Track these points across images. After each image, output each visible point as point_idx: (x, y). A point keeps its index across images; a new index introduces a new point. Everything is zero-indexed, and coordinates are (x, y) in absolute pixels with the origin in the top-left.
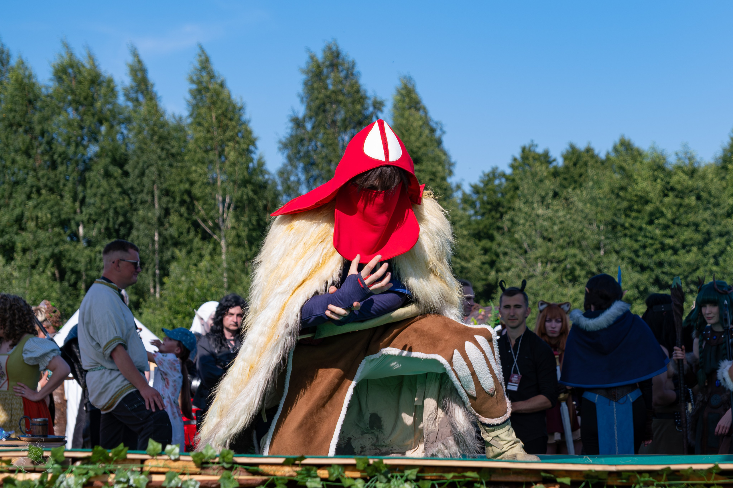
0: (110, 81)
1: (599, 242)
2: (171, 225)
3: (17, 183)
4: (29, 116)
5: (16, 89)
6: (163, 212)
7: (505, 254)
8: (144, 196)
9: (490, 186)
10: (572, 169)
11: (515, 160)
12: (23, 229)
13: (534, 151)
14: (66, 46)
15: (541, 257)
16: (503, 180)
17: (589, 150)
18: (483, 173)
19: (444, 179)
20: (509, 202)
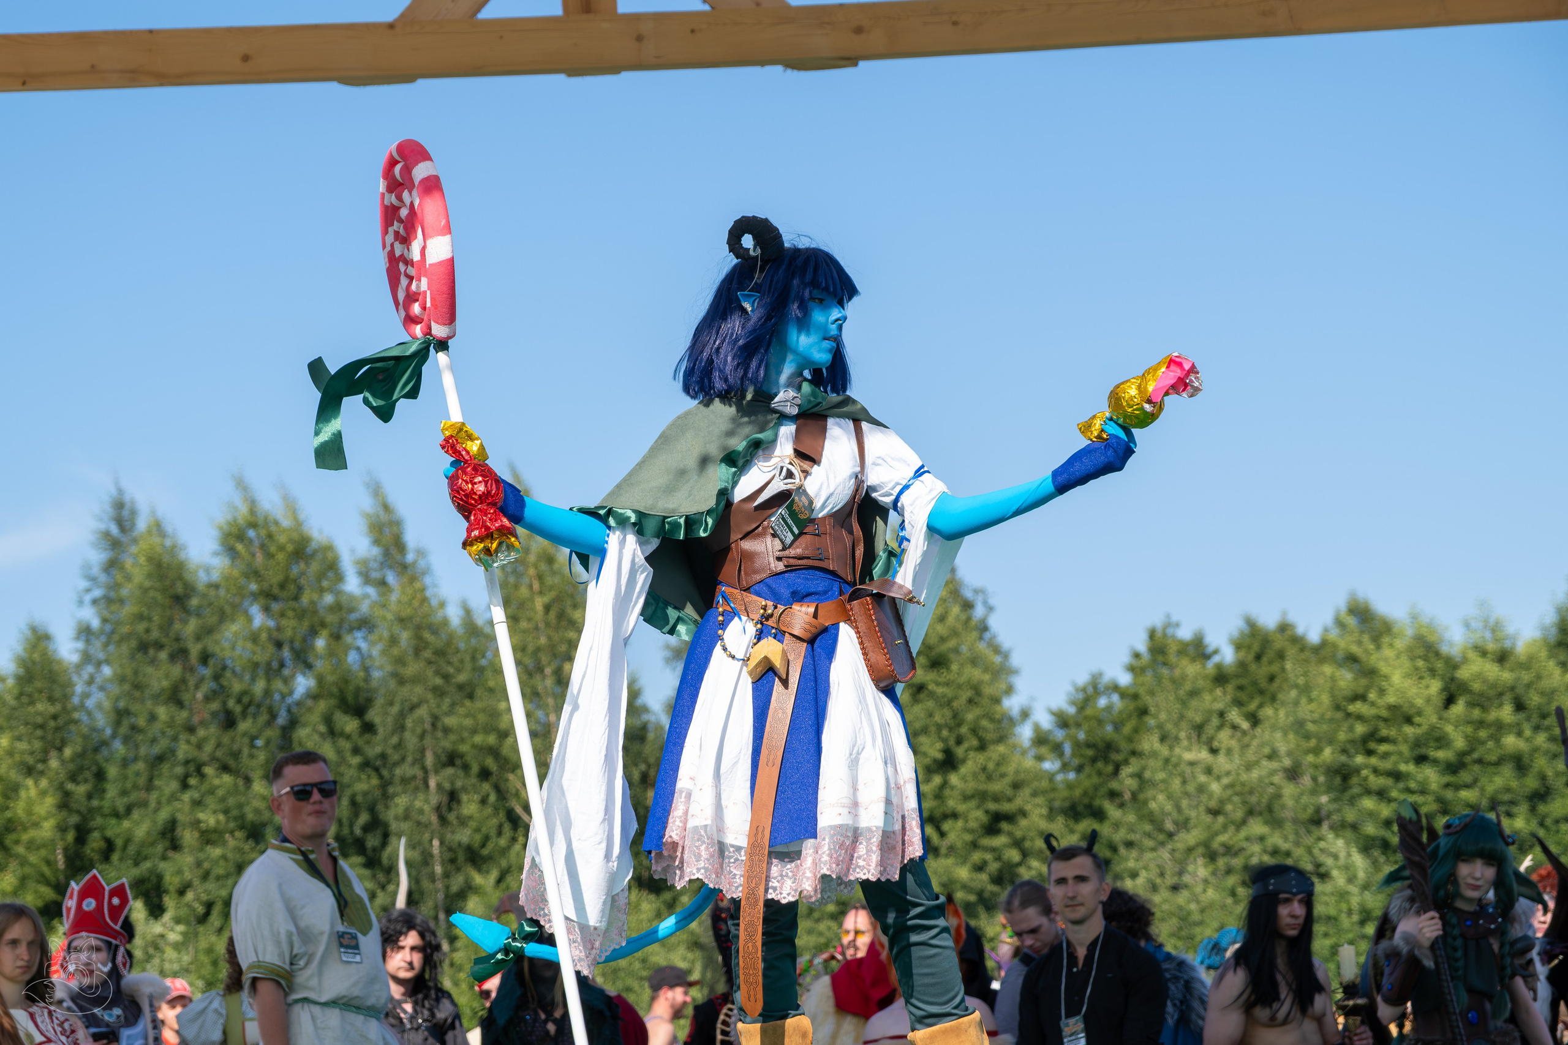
0: (329, 548)
1: (1318, 810)
2: (463, 822)
3: (160, 759)
4: (177, 626)
5: (149, 576)
6: (445, 799)
7: (1129, 844)
8: (406, 770)
9: (1089, 712)
10: (1253, 667)
11: (1137, 655)
12: (175, 846)
13: (1173, 636)
14: (241, 485)
15: (1197, 845)
16: (1115, 698)
17: (1284, 628)
18: (1074, 685)
19: (997, 701)
20: (1130, 740)
